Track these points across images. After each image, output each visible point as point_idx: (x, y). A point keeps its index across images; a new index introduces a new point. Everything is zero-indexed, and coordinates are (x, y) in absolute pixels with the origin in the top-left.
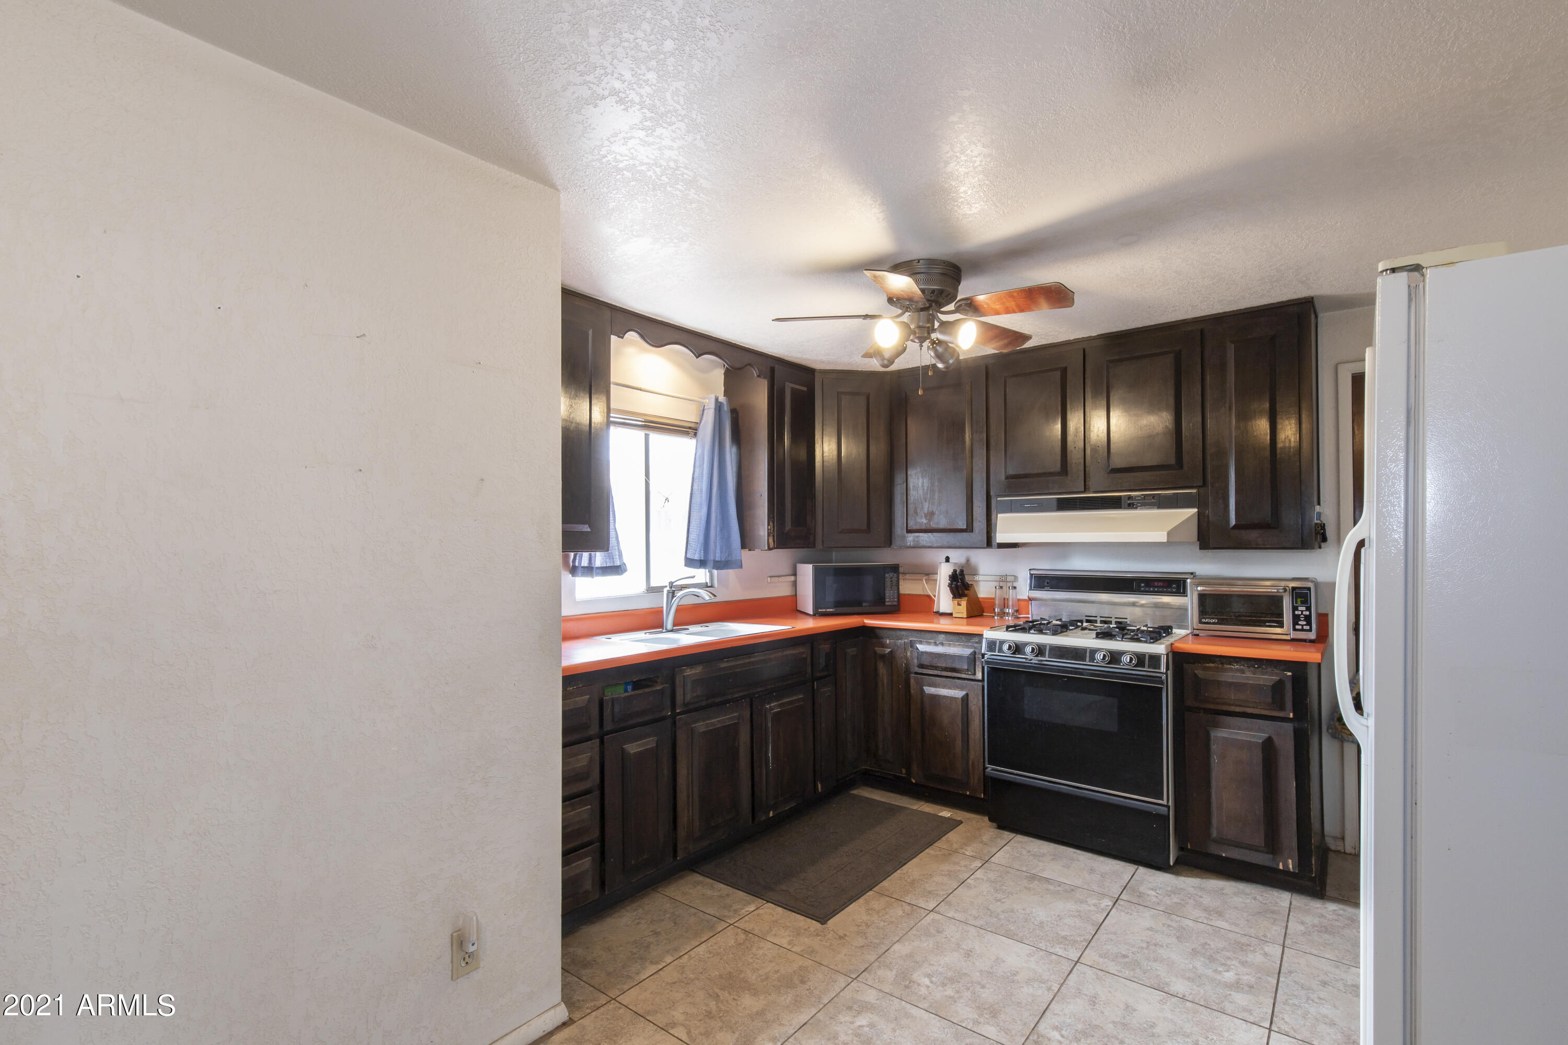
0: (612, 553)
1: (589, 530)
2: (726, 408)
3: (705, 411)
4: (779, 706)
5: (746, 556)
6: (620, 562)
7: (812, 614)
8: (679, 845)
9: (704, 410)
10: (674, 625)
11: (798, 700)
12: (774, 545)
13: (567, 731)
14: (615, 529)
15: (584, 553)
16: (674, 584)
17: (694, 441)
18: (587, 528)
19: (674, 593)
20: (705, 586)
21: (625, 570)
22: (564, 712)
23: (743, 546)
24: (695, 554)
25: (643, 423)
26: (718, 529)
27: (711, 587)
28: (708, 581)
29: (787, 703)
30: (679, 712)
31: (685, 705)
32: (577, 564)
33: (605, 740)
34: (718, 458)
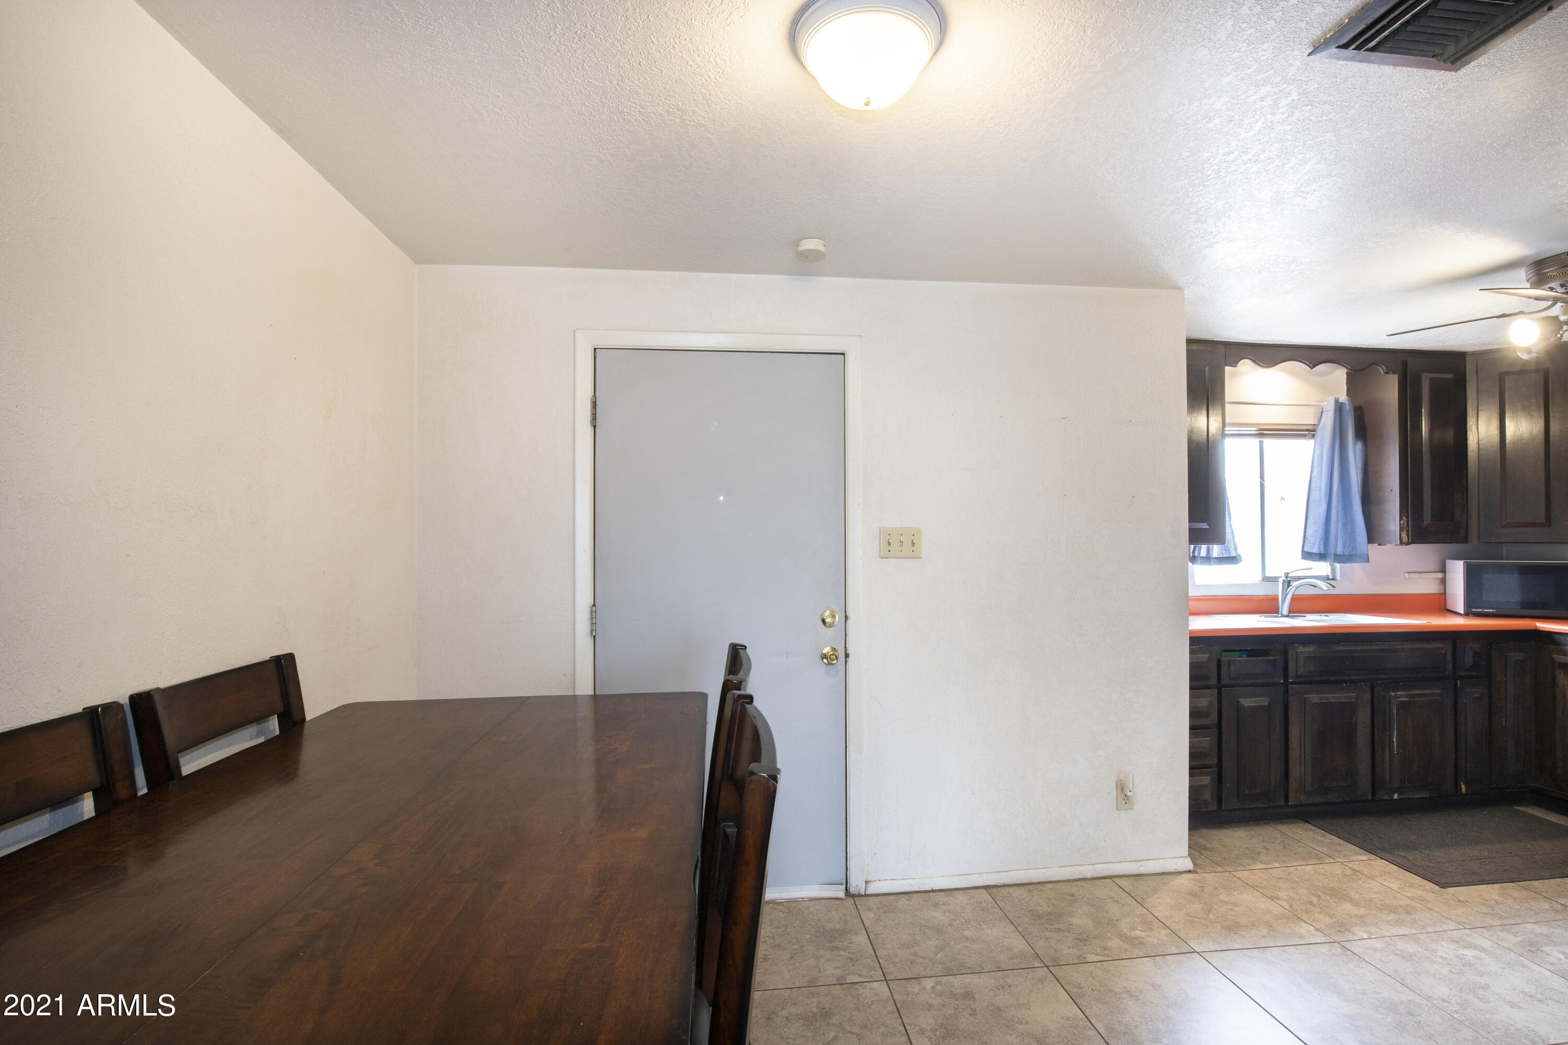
0: (1228, 546)
1: (1207, 527)
2: (1348, 407)
3: (1324, 414)
4: (1407, 696)
5: (1374, 550)
6: (1236, 553)
7: (1463, 613)
8: (1290, 794)
9: (1322, 413)
10: (1290, 612)
11: (1434, 695)
12: (1408, 540)
13: (1193, 677)
14: (1231, 526)
15: (1202, 546)
16: (1289, 575)
17: (1312, 442)
18: (1206, 525)
19: (1290, 582)
20: (1326, 579)
21: (1240, 561)
22: (1190, 663)
23: (1371, 540)
24: (1313, 548)
25: (1258, 432)
26: (1340, 524)
27: (1333, 579)
28: (1329, 574)
29: (1418, 695)
30: (1291, 682)
31: (1297, 676)
32: (1196, 555)
33: (1222, 692)
34: (1339, 456)
